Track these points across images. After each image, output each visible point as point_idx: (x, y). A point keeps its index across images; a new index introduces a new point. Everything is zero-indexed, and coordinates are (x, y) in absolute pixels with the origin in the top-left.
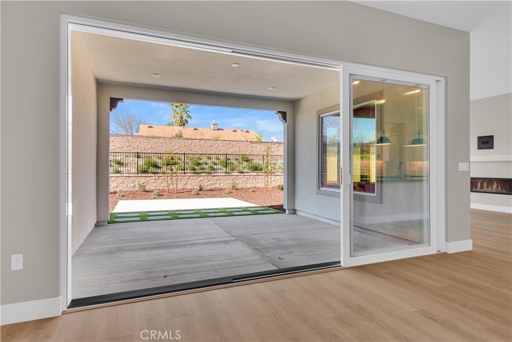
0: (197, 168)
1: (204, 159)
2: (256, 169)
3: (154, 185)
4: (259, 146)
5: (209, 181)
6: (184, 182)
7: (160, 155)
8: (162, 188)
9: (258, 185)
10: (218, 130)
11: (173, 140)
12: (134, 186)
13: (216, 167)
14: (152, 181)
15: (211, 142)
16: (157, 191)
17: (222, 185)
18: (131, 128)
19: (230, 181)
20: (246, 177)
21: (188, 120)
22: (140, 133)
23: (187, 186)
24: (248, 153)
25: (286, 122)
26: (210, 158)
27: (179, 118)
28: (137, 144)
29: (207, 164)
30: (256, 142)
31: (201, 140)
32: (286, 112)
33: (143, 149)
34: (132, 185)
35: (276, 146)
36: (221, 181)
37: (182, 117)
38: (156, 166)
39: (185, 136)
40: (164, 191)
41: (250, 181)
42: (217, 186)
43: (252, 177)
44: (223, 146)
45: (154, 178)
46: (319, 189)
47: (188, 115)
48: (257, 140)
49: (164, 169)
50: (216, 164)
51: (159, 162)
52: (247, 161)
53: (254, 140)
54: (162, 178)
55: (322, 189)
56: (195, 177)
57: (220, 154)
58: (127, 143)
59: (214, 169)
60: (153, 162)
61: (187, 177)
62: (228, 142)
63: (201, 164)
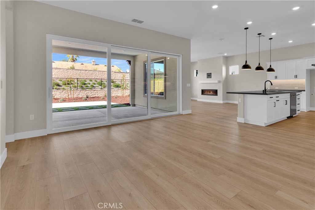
0: (84, 86)
1: (88, 82)
2: (117, 86)
3: (59, 95)
4: (119, 74)
5: (92, 93)
6: (77, 93)
7: (60, 79)
9: (119, 95)
10: (96, 65)
11: (69, 70)
15: (92, 72)
16: (62, 99)
17: (99, 95)
19: (104, 93)
21: (77, 58)
25: (131, 65)
26: (91, 81)
27: (71, 57)
29: (89, 84)
31: (86, 70)
32: (130, 61)
35: (128, 74)
36: (98, 93)
37: (73, 57)
39: (76, 68)
40: (65, 98)
41: (114, 93)
42: (96, 95)
43: (115, 90)
44: (99, 74)
45: (59, 92)
46: (144, 95)
47: (77, 56)
48: (118, 71)
49: (64, 87)
50: (95, 84)
51: (61, 83)
52: (113, 82)
53: (116, 71)
54: (64, 92)
55: (146, 95)
56: (83, 91)
57: (98, 79)
59: (94, 87)
60: (56, 83)
61: (79, 91)
62: (102, 72)
63: (86, 84)
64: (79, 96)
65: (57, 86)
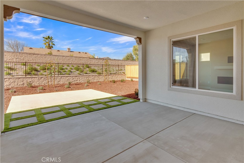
0: (61, 71)
1: (65, 67)
2: (93, 71)
3: (38, 82)
4: (94, 60)
5: (73, 79)
6: (58, 80)
7: (39, 64)
8: (43, 84)
9: (100, 80)
10: (71, 52)
11: (47, 56)
12: (23, 84)
13: (72, 70)
14: (36, 80)
15: (69, 57)
16: (41, 87)
17: (81, 81)
18: (17, 49)
19: (85, 79)
20: (94, 76)
21: (53, 46)
22: (25, 52)
23: (60, 82)
24: (88, 63)
25: (141, 44)
26: (68, 66)
27: (48, 45)
28: (23, 57)
29: (67, 69)
30: (92, 58)
31: (63, 56)
32: (141, 38)
33: (27, 61)
34: (22, 83)
35: (102, 60)
36: (80, 79)
37: (49, 44)
38: (36, 70)
39: (54, 54)
40: (45, 86)
41: (96, 78)
42: (78, 81)
43: (97, 76)
44: (75, 60)
45: (37, 78)
46: (170, 87)
47: (53, 44)
49: (42, 72)
50: (72, 69)
51: (38, 68)
52: (88, 67)
53: (91, 57)
54: (43, 78)
55: (174, 87)
56: (65, 77)
57: (74, 64)
58: (15, 56)
59: (71, 72)
60: (34, 68)
61: (60, 77)
62: (78, 58)
63: (64, 69)
64: (59, 82)
65: (35, 72)
